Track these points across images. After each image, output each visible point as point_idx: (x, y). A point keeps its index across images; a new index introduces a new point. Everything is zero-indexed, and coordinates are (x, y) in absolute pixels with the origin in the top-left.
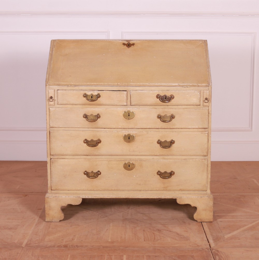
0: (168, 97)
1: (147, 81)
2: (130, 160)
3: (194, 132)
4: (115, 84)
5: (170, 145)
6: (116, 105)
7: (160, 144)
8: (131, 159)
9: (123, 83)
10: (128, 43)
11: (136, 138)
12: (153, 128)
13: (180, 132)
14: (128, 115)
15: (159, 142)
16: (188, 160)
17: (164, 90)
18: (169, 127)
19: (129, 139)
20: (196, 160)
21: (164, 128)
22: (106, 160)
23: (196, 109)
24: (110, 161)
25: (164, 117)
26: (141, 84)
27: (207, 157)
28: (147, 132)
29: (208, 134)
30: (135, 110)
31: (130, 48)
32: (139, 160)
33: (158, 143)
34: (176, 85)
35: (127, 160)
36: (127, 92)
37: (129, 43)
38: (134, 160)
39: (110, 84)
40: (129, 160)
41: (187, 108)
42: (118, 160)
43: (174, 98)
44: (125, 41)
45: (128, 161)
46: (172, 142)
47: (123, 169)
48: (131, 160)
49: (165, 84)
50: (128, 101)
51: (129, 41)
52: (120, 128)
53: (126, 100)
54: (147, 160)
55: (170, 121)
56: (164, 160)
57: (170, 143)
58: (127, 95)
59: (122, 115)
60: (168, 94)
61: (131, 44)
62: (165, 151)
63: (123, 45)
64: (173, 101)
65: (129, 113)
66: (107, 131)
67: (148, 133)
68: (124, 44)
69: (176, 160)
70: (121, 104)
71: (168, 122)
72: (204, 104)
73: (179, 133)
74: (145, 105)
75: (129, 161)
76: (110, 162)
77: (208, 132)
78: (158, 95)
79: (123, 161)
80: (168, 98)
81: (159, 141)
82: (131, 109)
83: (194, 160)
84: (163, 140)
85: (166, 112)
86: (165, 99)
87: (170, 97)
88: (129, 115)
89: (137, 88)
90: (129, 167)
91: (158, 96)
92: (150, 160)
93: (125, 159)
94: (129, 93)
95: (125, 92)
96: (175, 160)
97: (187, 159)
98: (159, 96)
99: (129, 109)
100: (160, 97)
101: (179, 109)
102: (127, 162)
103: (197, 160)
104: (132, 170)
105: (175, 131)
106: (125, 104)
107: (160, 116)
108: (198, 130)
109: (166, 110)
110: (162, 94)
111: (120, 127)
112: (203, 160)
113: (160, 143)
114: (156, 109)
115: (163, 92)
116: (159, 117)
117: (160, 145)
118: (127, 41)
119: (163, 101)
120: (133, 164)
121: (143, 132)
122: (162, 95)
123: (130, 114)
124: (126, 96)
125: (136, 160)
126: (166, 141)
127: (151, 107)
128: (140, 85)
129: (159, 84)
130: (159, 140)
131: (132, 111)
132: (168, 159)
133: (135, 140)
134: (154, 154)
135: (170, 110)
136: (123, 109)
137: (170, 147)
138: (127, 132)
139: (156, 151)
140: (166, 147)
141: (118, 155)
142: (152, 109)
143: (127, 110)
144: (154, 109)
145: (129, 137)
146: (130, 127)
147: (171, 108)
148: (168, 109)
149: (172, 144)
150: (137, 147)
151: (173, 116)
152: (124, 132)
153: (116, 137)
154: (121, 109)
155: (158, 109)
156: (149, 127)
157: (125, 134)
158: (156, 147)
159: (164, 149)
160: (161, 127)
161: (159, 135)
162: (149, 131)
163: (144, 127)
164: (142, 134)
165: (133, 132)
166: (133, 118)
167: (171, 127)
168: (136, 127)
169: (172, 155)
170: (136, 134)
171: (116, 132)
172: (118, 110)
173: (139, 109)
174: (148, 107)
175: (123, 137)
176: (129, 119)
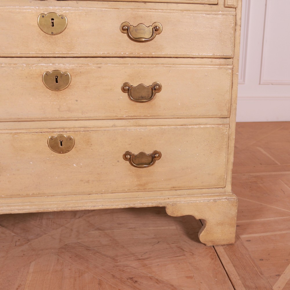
2: (62, 130)
3: (203, 66)
5: (151, 95)
7: (128, 93)
8: (64, 128)
11: (74, 81)
12: (112, 56)
13: (174, 64)
14: (52, 24)
15: (127, 89)
16: (190, 127)
18: (147, 54)
19: (57, 82)
21: (138, 56)
22: (7, 131)
23: (209, 13)
24: (17, 133)
25: (136, 28)
27: (228, 119)
28: (99, 65)
29: (233, 70)
30: (67, 12)
32: (82, 129)
33: (124, 90)
35: (56, 130)
38: (72, 130)
40: (59, 130)
41: (189, 10)
42: (34, 131)
45: (58, 133)
46: (155, 89)
47: (48, 150)
48: (66, 130)
52: (34, 56)
54: (102, 129)
55: (151, 38)
56: (138, 127)
57: (151, 90)
59: (36, 24)
62: (140, 108)
65: (53, 19)
67: (100, 67)
69: (163, 127)
71: (146, 41)
72: (226, 3)
73: (170, 67)
75: (61, 133)
76: (16, 136)
77: (231, 67)
79: (48, 132)
81: (126, 86)
82: (57, 8)
83: (202, 126)
84: (135, 84)
85: (142, 17)
88: (53, 23)
90: (61, 145)
92: (107, 129)
93: (50, 129)
96: (161, 127)
97: (187, 125)
99: (51, 9)
101: (172, 11)
102: (55, 135)
103: (208, 126)
104: (69, 151)
105: (163, 64)
107: (128, 27)
108: (212, 62)
109: (141, 12)
112: (221, 126)
113: (128, 89)
114: (117, 10)
116: (126, 29)
117: (129, 95)
120: (71, 139)
121: (88, 64)
123: (54, 21)
125: (75, 130)
126: (141, 86)
127: (106, 4)
130: (125, 84)
131: (61, 13)
132: (147, 127)
133: (70, 85)
134: (116, 116)
135: (150, 12)
136: (37, 8)
137: (150, 99)
138: (51, 64)
139: (120, 110)
140: (142, 99)
141: (34, 119)
142: (109, 9)
143: (47, 12)
144: (114, 9)
145: (57, 77)
146: (57, 54)
147: (154, 9)
148: (145, 10)
149: (156, 91)
150: (77, 101)
151: (158, 27)
152: (45, 64)
153: (26, 77)
154: (33, 7)
155: (121, 9)
156: (102, 54)
157: (47, 71)
158: (119, 99)
159: (139, 104)
160: (130, 54)
161: (125, 72)
162: (102, 64)
163: (90, 54)
164: (86, 69)
165: (66, 65)
166: (63, 32)
167: (154, 54)
168: (71, 54)
169: (156, 116)
170: (73, 69)
171: (25, 65)
172: (25, 11)
173: (77, 9)
174: (97, 4)
175: (41, 78)
176: (52, 33)
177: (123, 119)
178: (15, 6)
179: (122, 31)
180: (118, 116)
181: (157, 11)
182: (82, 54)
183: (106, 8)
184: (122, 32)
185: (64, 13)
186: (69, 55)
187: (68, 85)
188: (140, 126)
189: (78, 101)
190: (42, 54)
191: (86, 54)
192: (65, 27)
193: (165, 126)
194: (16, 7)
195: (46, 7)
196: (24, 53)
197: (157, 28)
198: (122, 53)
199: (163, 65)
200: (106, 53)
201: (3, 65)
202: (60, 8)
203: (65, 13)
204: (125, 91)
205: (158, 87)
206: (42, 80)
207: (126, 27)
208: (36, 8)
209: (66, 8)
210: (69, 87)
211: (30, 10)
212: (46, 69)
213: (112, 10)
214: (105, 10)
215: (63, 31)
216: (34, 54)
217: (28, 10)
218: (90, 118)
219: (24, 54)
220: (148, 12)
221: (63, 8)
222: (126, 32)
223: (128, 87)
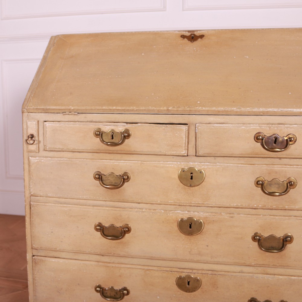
0: (281, 139)
1: (234, 102)
2: (191, 271)
4: (161, 109)
5: (281, 246)
6: (164, 154)
7: (258, 242)
8: (192, 269)
9: (179, 107)
10: (192, 34)
11: (206, 228)
12: (245, 207)
14: (190, 177)
15: (257, 238)
17: (272, 124)
18: (281, 207)
19: (190, 227)
21: (271, 208)
22: (140, 267)
24: (149, 270)
25: (270, 183)
26: (221, 109)
28: (231, 215)
30: (206, 167)
31: (195, 43)
32: (210, 272)
33: (254, 238)
34: (301, 112)
35: (185, 271)
36: (189, 127)
37: (194, 35)
38: (200, 272)
39: (150, 108)
40: (188, 271)
42: (165, 269)
43: (295, 141)
44: (184, 32)
45: (187, 274)
46: (286, 240)
47: (176, 287)
48: (194, 271)
49: (276, 110)
50: (189, 146)
51: (193, 31)
52: (172, 204)
53: (187, 143)
54: (229, 274)
55: (286, 191)
56: (265, 275)
57: (281, 241)
58: (188, 133)
59: (176, 177)
60: (282, 134)
61: (198, 35)
63: (182, 38)
64: (292, 149)
65: (191, 173)
66: (143, 209)
67: (232, 217)
68: (183, 37)
69: (293, 278)
70: (174, 153)
71: (279, 195)
74: (229, 155)
75: (190, 274)
76: (148, 272)
78: (258, 134)
79: (177, 272)
80: (282, 142)
81: (257, 236)
82: (196, 163)
84: (266, 235)
85: (276, 173)
86: (274, 145)
87: (286, 138)
88: (192, 177)
89: (211, 119)
90: (189, 284)
91: (258, 138)
92: (235, 274)
93: (179, 268)
94: (193, 128)
95: (184, 128)
96: (290, 277)
98: (260, 136)
99: (191, 164)
100: (262, 139)
102: (183, 275)
104: (195, 291)
105: (295, 216)
106: (184, 152)
107: (263, 182)
109: (277, 168)
110: (268, 132)
111: (171, 201)
113: (259, 240)
114: (252, 166)
115: (270, 127)
116: (260, 184)
117: (259, 244)
118: (189, 31)
119: (270, 147)
120: (198, 280)
121: (221, 214)
122: (268, 135)
123: (194, 175)
124: (187, 135)
125: (204, 272)
126: (272, 237)
127: (242, 160)
128: (219, 111)
129: (261, 110)
130: (256, 234)
131: (199, 168)
132: (275, 276)
133: (202, 231)
134: (244, 263)
135: (285, 167)
136: (179, 163)
137: (280, 251)
138: (186, 212)
139: (249, 257)
140: (272, 249)
141: (165, 259)
142: (245, 165)
143: (187, 167)
144: (249, 165)
145: (191, 223)
146: (193, 203)
147: (289, 165)
148: (280, 166)
149: (287, 243)
150: (207, 246)
151: (292, 183)
152: (181, 212)
153: (163, 222)
154: (175, 163)
155: (256, 165)
156: (236, 205)
157: (182, 218)
158: (248, 248)
159: (268, 254)
160: (263, 206)
161: (257, 223)
162: (234, 214)
163: (224, 205)
164: (219, 218)
165: (200, 213)
166: (200, 185)
167: (287, 207)
168: (206, 204)
169: (286, 266)
170: (207, 217)
171: (163, 211)
172: (168, 165)
173: (214, 164)
174: (234, 160)
175: (176, 224)
176: (190, 185)
177: (251, 266)
178: (160, 162)
179: (257, 185)
180: (246, 264)
181: (292, 166)
182: (216, 205)
183: (242, 164)
184: (256, 186)
185: (202, 168)
186: (204, 205)
187: (200, 232)
188: (268, 274)
189: (209, 247)
190: (179, 203)
191: (220, 205)
192: (202, 181)
193: (295, 276)
194: (161, 162)
195: (186, 163)
196: (163, 201)
197: (292, 184)
198: (255, 206)
199: (296, 218)
200: (239, 205)
201: (144, 210)
202: (199, 163)
203: (204, 168)
204: (256, 241)
205: (289, 239)
206: (177, 225)
207: (261, 182)
208: (178, 164)
209: (205, 163)
210: (201, 233)
211: (172, 165)
212: (181, 216)
213: (247, 166)
214: (240, 166)
215: (200, 184)
216: (172, 202)
217: (171, 165)
218: (219, 263)
219: (163, 202)
220: (283, 167)
221: (202, 164)
222: (260, 186)
223: (259, 237)
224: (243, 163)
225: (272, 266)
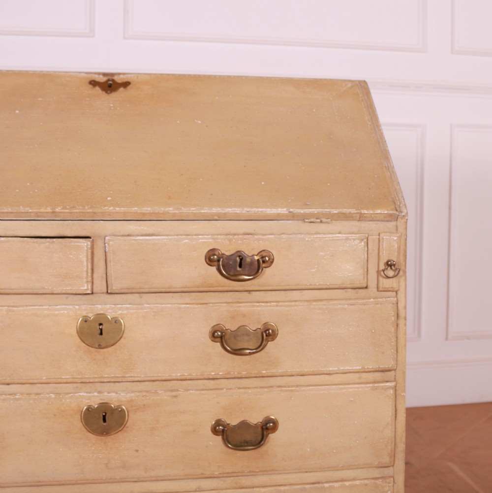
0: (248, 260)
1: (170, 198)
3: (346, 386)
4: (42, 210)
5: (260, 438)
6: (50, 292)
7: (223, 435)
9: (74, 207)
10: (109, 80)
11: (133, 419)
12: (196, 377)
13: (297, 386)
14: (99, 332)
15: (220, 429)
16: (326, 485)
17: (235, 235)
18: (254, 372)
19: (104, 420)
20: (356, 485)
21: (239, 376)
23: (352, 302)
25: (236, 334)
26: (148, 209)
27: (391, 468)
28: (174, 393)
29: (396, 390)
30: (125, 312)
31: (115, 95)
33: (215, 431)
34: (278, 214)
36: (93, 242)
37: (113, 80)
39: (22, 209)
41: (321, 300)
43: (272, 262)
44: (97, 76)
46: (268, 427)
49: (238, 210)
50: (95, 276)
51: (113, 75)
52: (69, 381)
53: (90, 271)
55: (260, 347)
56: (239, 490)
57: (260, 430)
58: (93, 253)
59: (74, 332)
60: (251, 250)
61: (120, 82)
62: (244, 459)
63: (91, 86)
64: (268, 275)
65: (101, 324)
66: (15, 394)
67: (175, 396)
68: (94, 83)
69: (282, 488)
70: (68, 289)
71: (250, 354)
72: (381, 285)
73: (292, 391)
74: (164, 290)
77: (393, 384)
78: (212, 252)
80: (251, 263)
81: (219, 425)
82: (108, 306)
83: (347, 484)
84: (234, 422)
85: (244, 316)
86: (238, 269)
87: (256, 258)
88: (101, 330)
89: (132, 227)
91: (212, 258)
94: (99, 244)
95: (85, 243)
96: (278, 488)
97: (322, 483)
98: (215, 255)
99: (99, 308)
100: (219, 261)
101: (293, 303)
103: (358, 482)
105: (279, 386)
106: (85, 287)
107: (222, 333)
108: (360, 378)
109: (244, 308)
110: (227, 249)
111: (66, 377)
112: (379, 482)
113: (223, 431)
114: (204, 306)
115: (230, 240)
116: (219, 336)
117: (223, 439)
118: (105, 75)
119: (232, 273)
121: (156, 392)
122: (228, 254)
123: (103, 327)
124: (90, 257)
126: (244, 425)
127: (187, 298)
128: (144, 214)
129: (215, 210)
130: (218, 423)
131: (114, 315)
132: (255, 489)
133: (126, 426)
134: (202, 474)
135: (258, 306)
136: (77, 307)
137: (259, 446)
138: (96, 394)
139: (210, 463)
140: (246, 444)
141: (64, 482)
142: (192, 306)
143: (92, 313)
144: (199, 306)
145: (106, 413)
146: (107, 377)
147: (263, 302)
148: (250, 304)
149: (269, 431)
150: (137, 451)
151: (270, 331)
152: (85, 394)
153: (55, 415)
154: (71, 307)
155: (211, 304)
156: (180, 376)
157: (89, 404)
158: (207, 447)
159: (239, 453)
160: (226, 374)
161: (218, 403)
162: (180, 391)
163: (160, 376)
164: (153, 400)
165: (120, 394)
166: (117, 344)
167: (264, 372)
168: (129, 377)
169: (269, 471)
170: (132, 401)
171: (53, 396)
172: (57, 312)
173: (140, 307)
174: (173, 297)
175: (79, 416)
176: (99, 345)
177: (214, 477)
178: (42, 306)
179: (213, 339)
180: (205, 474)
181: (268, 304)
182: (147, 377)
183: (187, 304)
184: (212, 341)
185: (119, 315)
186: (126, 378)
187: (122, 427)
188: (243, 488)
189: (139, 452)
190: (81, 378)
191: (153, 376)
192: (120, 337)
193: (285, 485)
194: (44, 307)
195: (90, 306)
196: (53, 377)
197: (269, 333)
198: (213, 373)
199: (280, 389)
200: (186, 374)
201: (17, 397)
202: (114, 306)
203: (121, 313)
204: (218, 434)
205: (271, 424)
206: (80, 418)
207: (219, 334)
208: (75, 308)
209: (123, 306)
210: (124, 429)
211: (66, 312)
212: (87, 401)
213: (196, 306)
214: (184, 308)
215: (117, 342)
216: (69, 378)
217: (62, 312)
218: (159, 478)
219: (52, 379)
220: (254, 306)
221: (118, 306)
222: (219, 340)
223: (223, 426)
224: (189, 302)
225: (248, 474)
